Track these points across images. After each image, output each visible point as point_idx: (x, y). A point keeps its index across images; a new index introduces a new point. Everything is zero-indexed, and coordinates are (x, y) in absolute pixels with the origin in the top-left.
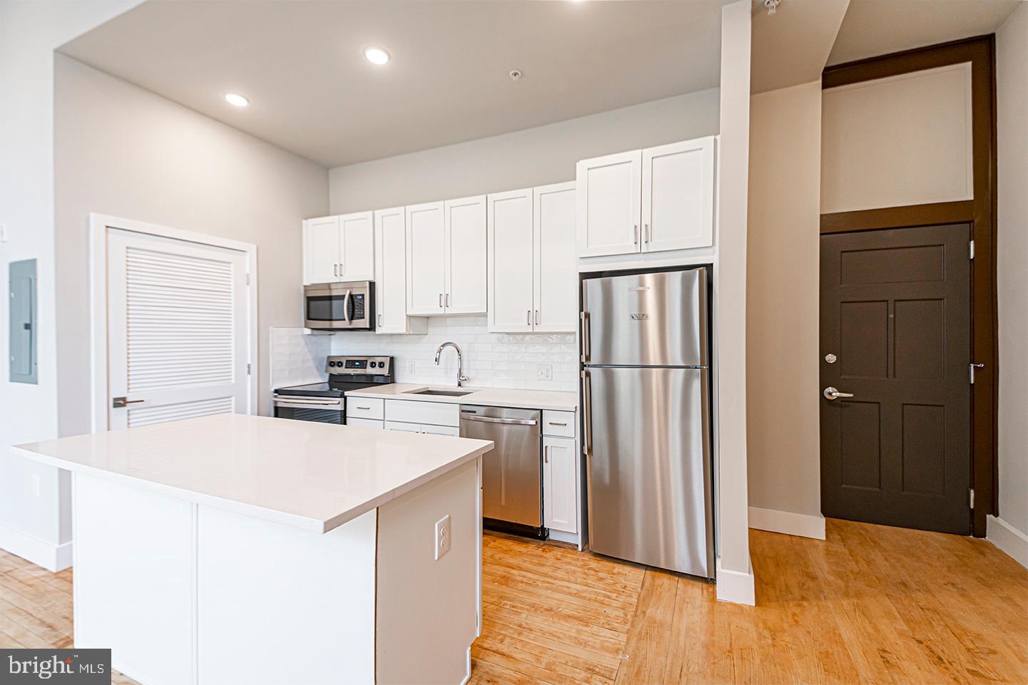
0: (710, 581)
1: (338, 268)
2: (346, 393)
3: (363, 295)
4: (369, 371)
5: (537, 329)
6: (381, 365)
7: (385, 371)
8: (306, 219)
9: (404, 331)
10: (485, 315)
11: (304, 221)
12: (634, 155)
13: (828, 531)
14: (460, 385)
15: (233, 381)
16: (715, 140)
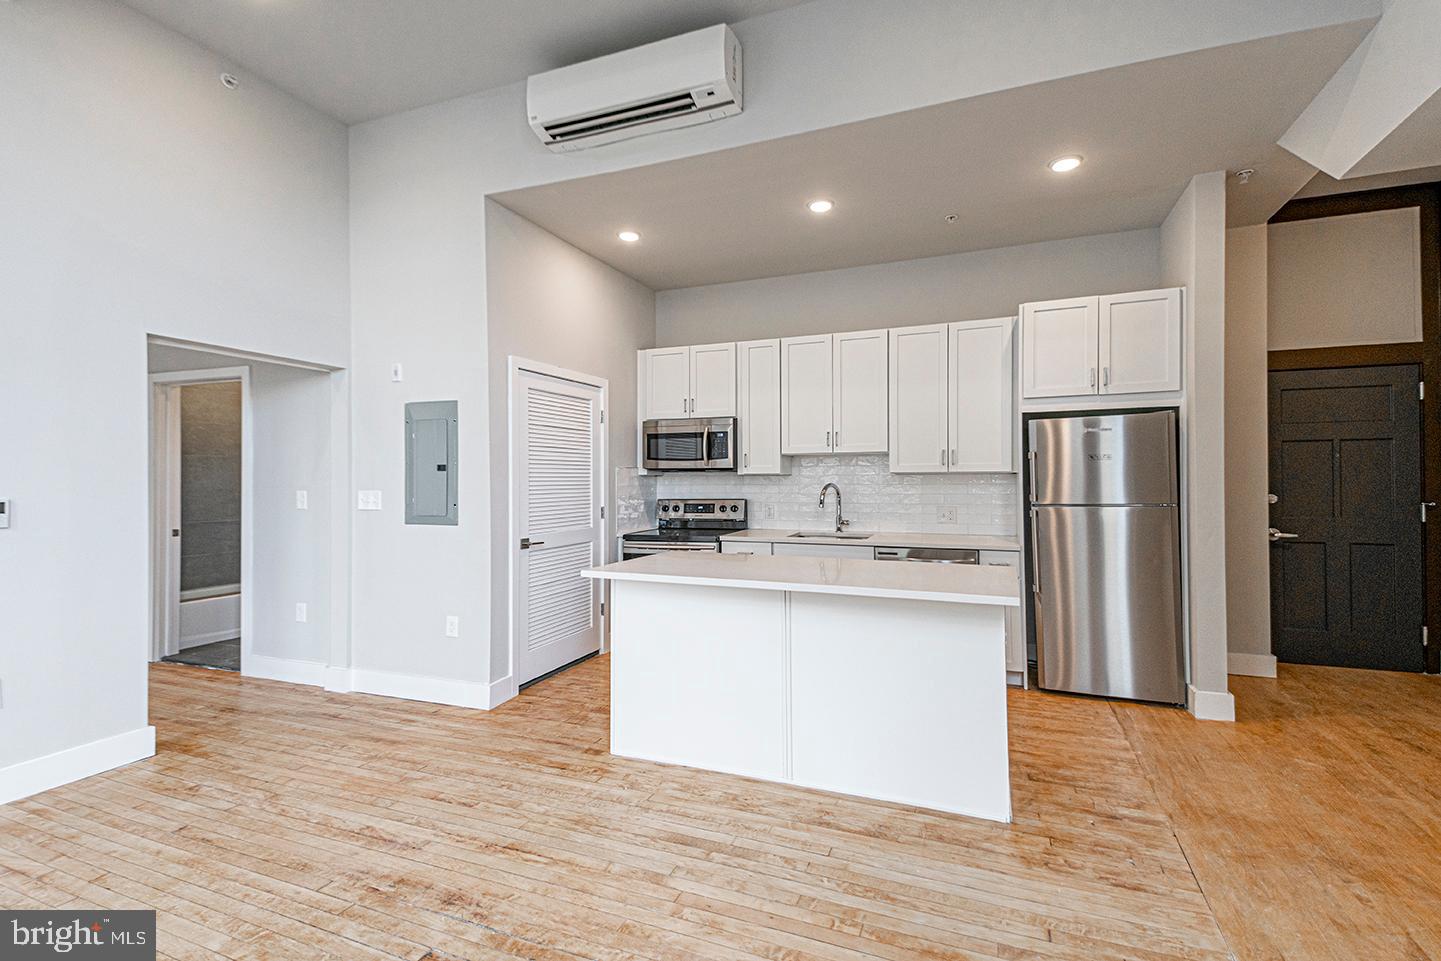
0: (1182, 706)
1: (689, 404)
2: (722, 538)
3: (726, 433)
4: (718, 515)
5: (953, 469)
6: (734, 509)
7: (739, 516)
8: (641, 349)
9: (778, 472)
10: (886, 455)
11: (639, 351)
12: (1090, 301)
13: (1279, 670)
14: (839, 529)
15: (591, 525)
16: (1181, 291)
